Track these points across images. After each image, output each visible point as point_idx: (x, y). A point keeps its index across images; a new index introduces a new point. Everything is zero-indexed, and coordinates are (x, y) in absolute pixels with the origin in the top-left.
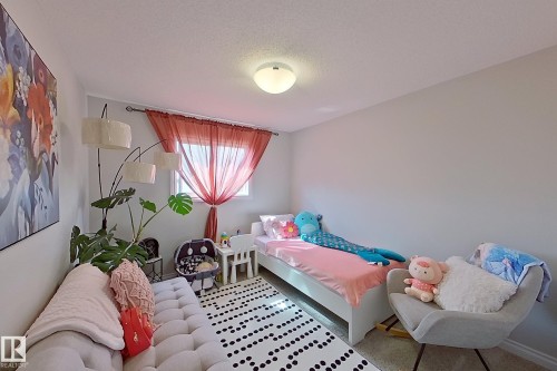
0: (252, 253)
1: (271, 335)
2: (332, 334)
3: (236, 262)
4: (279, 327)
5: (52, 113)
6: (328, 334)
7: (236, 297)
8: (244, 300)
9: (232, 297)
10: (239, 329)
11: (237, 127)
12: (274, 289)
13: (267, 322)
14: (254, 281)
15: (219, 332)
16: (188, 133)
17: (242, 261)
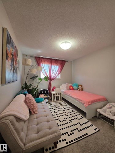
0: (60, 94)
1: (65, 115)
2: (83, 117)
3: (56, 96)
4: (67, 113)
5: (17, 57)
6: (82, 117)
7: (56, 105)
8: (58, 106)
9: (55, 105)
10: (56, 112)
11: (56, 60)
12: (67, 104)
13: (64, 112)
14: (61, 101)
15: (51, 112)
16: (44, 62)
17: (58, 96)
